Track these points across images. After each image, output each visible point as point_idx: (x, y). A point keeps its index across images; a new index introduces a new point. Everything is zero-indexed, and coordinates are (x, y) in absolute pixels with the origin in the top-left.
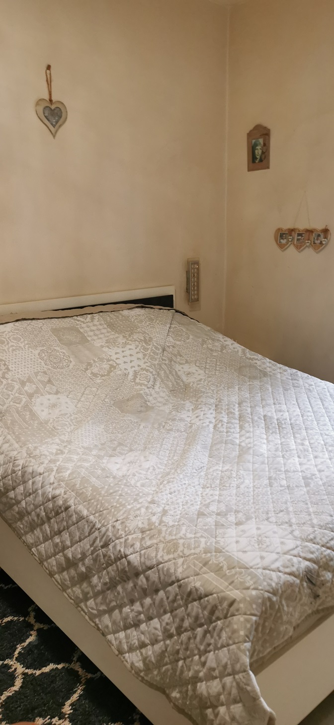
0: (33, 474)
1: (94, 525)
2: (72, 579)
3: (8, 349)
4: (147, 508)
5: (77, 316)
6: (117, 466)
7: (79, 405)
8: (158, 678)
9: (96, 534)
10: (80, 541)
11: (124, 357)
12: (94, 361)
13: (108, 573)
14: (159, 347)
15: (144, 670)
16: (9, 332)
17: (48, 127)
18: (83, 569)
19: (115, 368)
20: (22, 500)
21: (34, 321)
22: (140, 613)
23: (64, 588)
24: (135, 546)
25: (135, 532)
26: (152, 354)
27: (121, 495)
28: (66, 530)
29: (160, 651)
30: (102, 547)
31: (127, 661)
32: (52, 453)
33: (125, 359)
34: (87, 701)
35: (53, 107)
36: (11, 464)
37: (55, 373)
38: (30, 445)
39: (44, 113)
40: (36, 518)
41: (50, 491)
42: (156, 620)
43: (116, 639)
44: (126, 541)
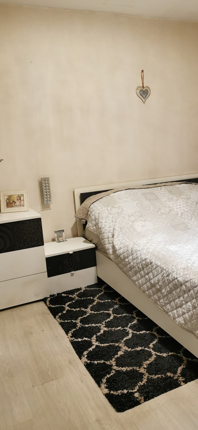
0: (136, 251)
1: (163, 268)
2: (153, 292)
3: (123, 202)
4: (186, 261)
5: (154, 187)
6: (173, 248)
7: (155, 226)
8: (190, 326)
9: (164, 271)
10: (157, 276)
11: (176, 206)
12: (162, 208)
13: (169, 287)
14: (194, 201)
15: (184, 324)
16: (123, 195)
17: (141, 99)
18: (158, 287)
19: (172, 210)
20: (131, 262)
21: (133, 190)
22: (182, 301)
23: (150, 296)
24: (181, 274)
25: (180, 270)
26: (190, 204)
27: (175, 257)
28: (151, 272)
29: (191, 314)
30: (167, 276)
31: (177, 322)
32: (144, 243)
33: (177, 207)
34: (160, 344)
35: (144, 90)
36: (126, 248)
37: (144, 213)
38: (134, 240)
39: (140, 93)
40: (137, 269)
41: (144, 257)
42: (189, 303)
43: (172, 313)
44: (177, 273)
